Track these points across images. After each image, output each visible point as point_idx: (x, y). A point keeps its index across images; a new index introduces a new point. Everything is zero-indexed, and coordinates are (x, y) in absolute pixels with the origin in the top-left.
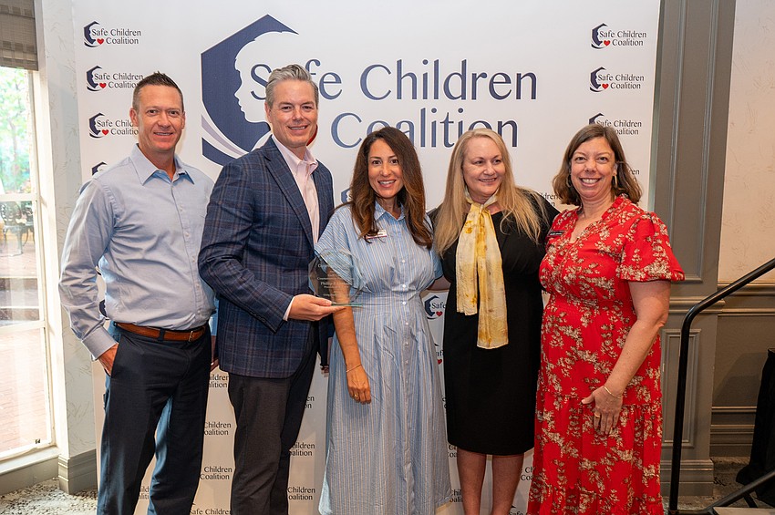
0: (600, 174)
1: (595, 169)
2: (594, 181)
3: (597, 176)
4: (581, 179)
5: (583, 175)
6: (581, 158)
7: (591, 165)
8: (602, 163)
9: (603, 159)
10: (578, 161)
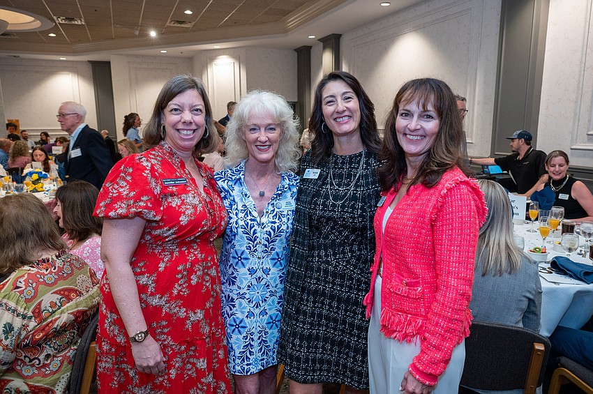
0: (196, 125)
1: (192, 121)
2: (191, 132)
3: (194, 127)
4: (178, 130)
5: (180, 126)
6: (176, 110)
7: (187, 116)
8: (197, 115)
9: (197, 110)
10: (173, 112)
